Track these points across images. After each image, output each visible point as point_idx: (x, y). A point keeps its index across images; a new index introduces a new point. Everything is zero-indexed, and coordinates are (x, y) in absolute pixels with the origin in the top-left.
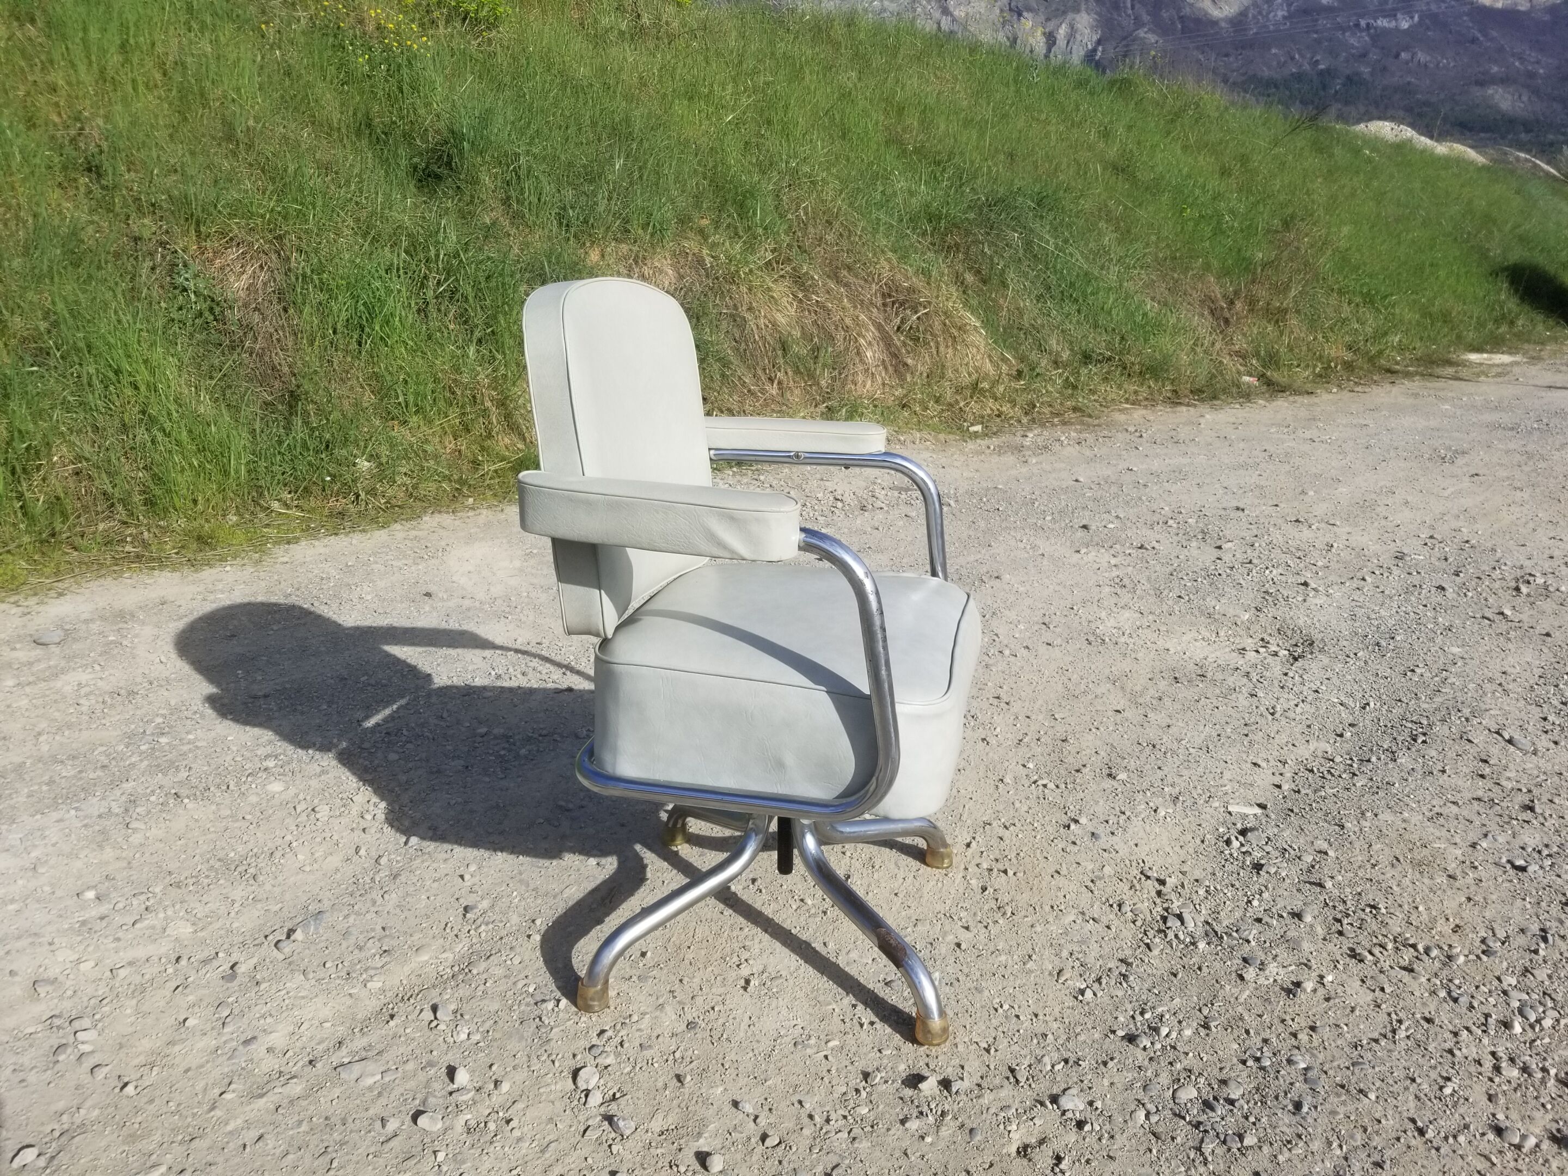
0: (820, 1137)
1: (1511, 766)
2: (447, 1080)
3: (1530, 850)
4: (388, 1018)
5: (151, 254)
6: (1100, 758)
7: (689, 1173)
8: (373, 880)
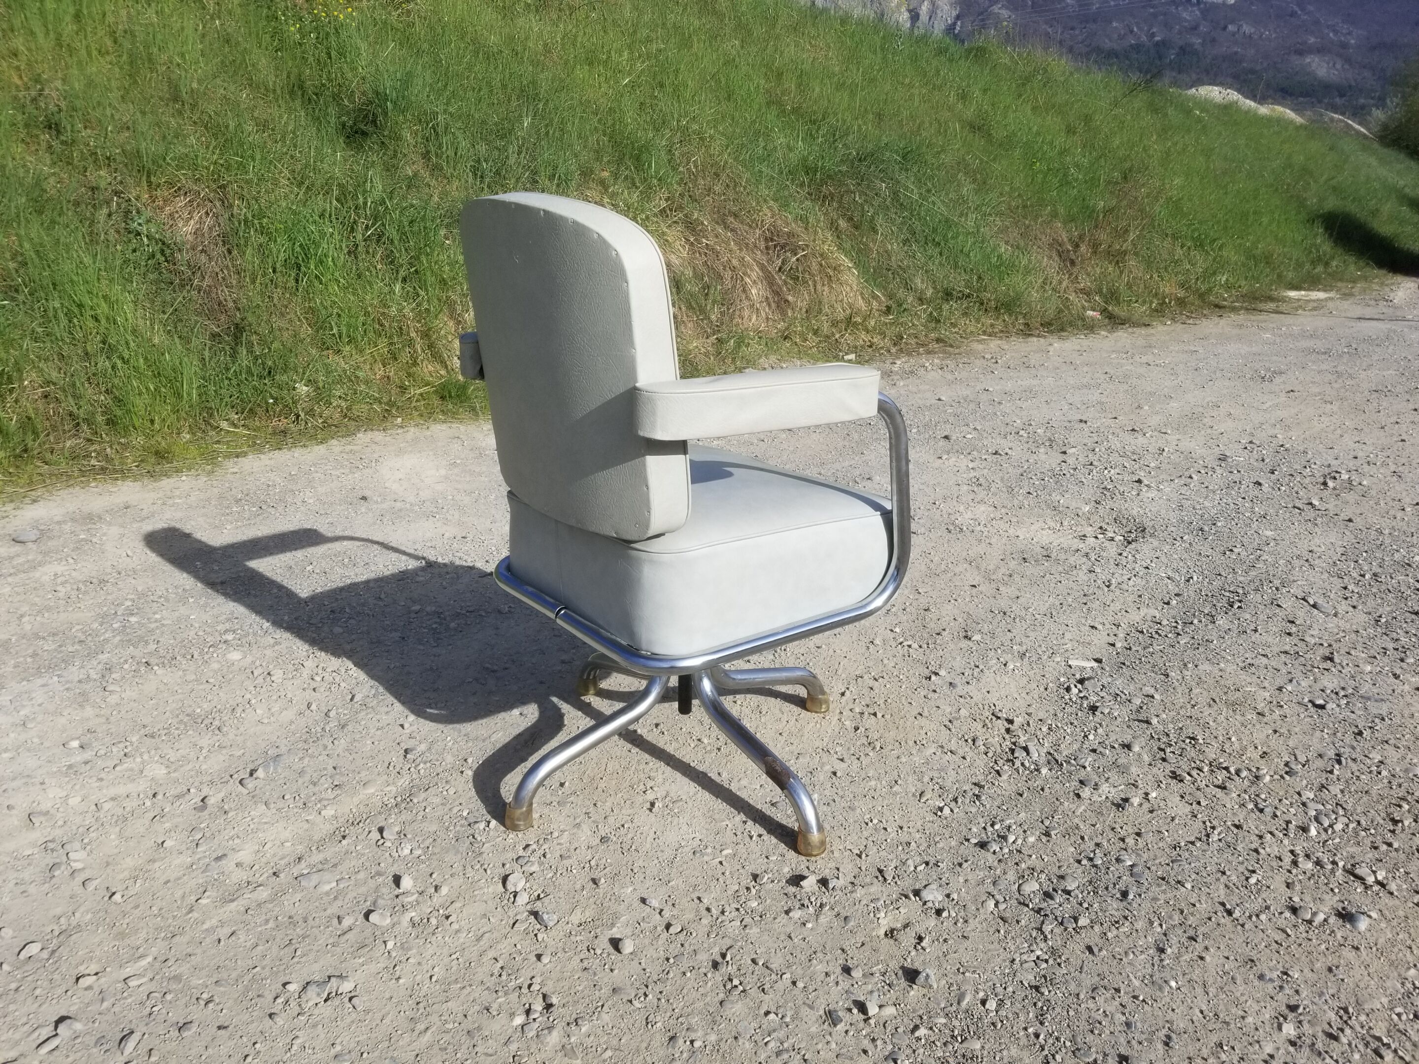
0: (717, 926)
1: (1315, 626)
2: (393, 886)
3: (1328, 691)
4: (340, 838)
5: (108, 203)
6: (957, 623)
7: (604, 955)
8: (324, 730)
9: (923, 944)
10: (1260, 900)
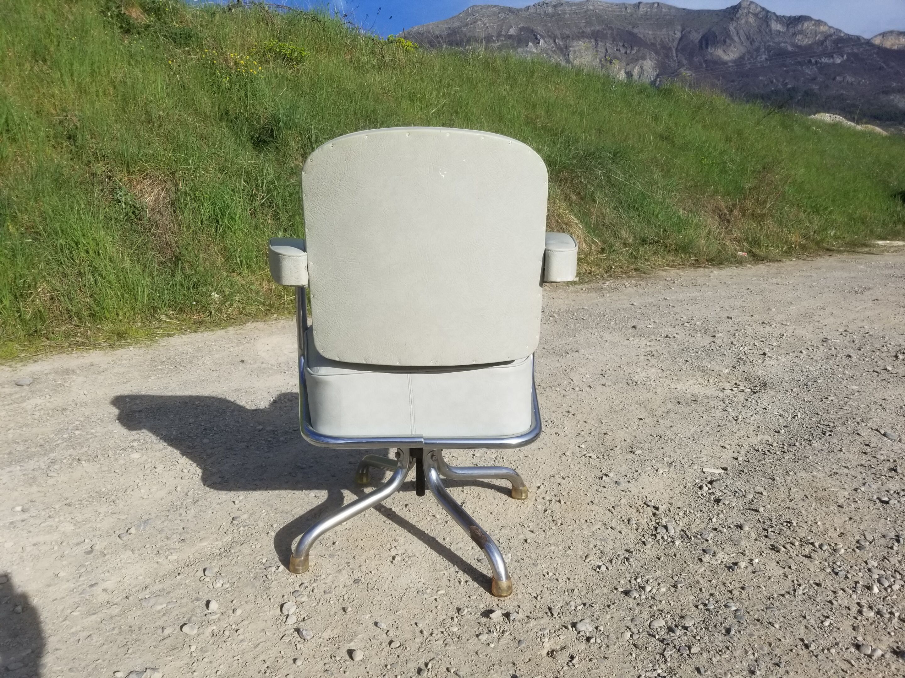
0: (426, 643)
1: (884, 448)
2: (205, 608)
3: (892, 492)
4: (177, 574)
5: (102, 183)
6: (626, 442)
7: (342, 661)
8: (182, 504)
9: (573, 662)
10: (831, 638)
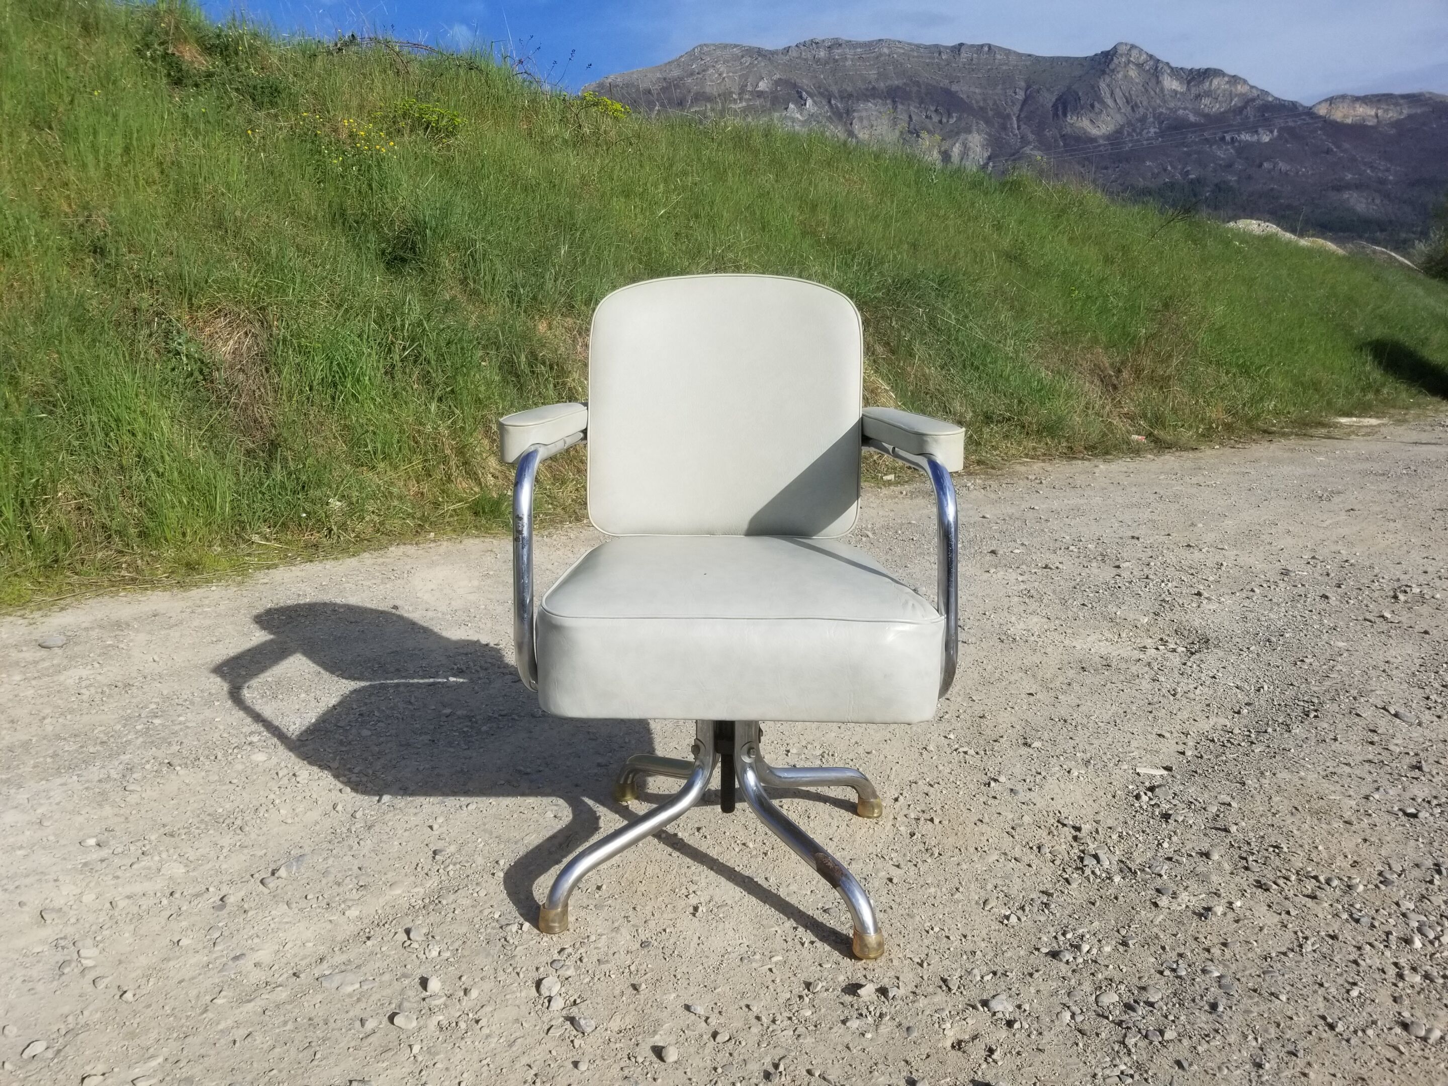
0: (768, 1035)
1: (1398, 735)
2: (420, 988)
3: (1420, 800)
4: (364, 939)
5: (149, 324)
6: (1015, 730)
7: (647, 1064)
8: (349, 830)
9: (995, 1056)
10: (1364, 1014)
